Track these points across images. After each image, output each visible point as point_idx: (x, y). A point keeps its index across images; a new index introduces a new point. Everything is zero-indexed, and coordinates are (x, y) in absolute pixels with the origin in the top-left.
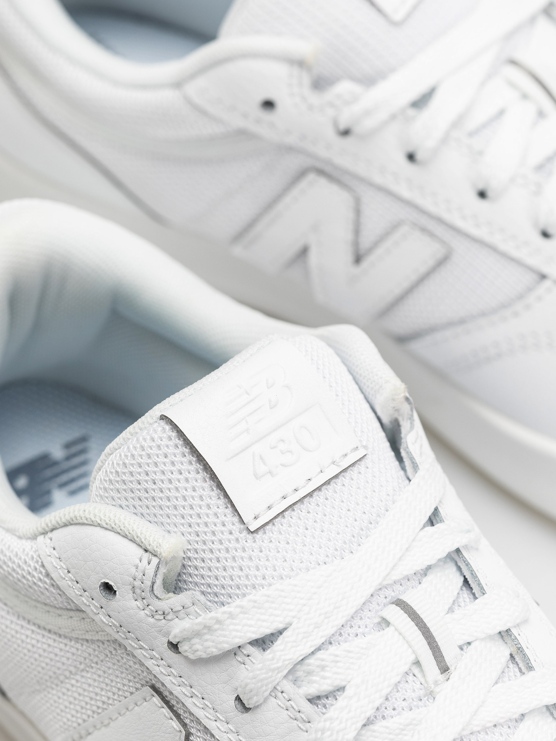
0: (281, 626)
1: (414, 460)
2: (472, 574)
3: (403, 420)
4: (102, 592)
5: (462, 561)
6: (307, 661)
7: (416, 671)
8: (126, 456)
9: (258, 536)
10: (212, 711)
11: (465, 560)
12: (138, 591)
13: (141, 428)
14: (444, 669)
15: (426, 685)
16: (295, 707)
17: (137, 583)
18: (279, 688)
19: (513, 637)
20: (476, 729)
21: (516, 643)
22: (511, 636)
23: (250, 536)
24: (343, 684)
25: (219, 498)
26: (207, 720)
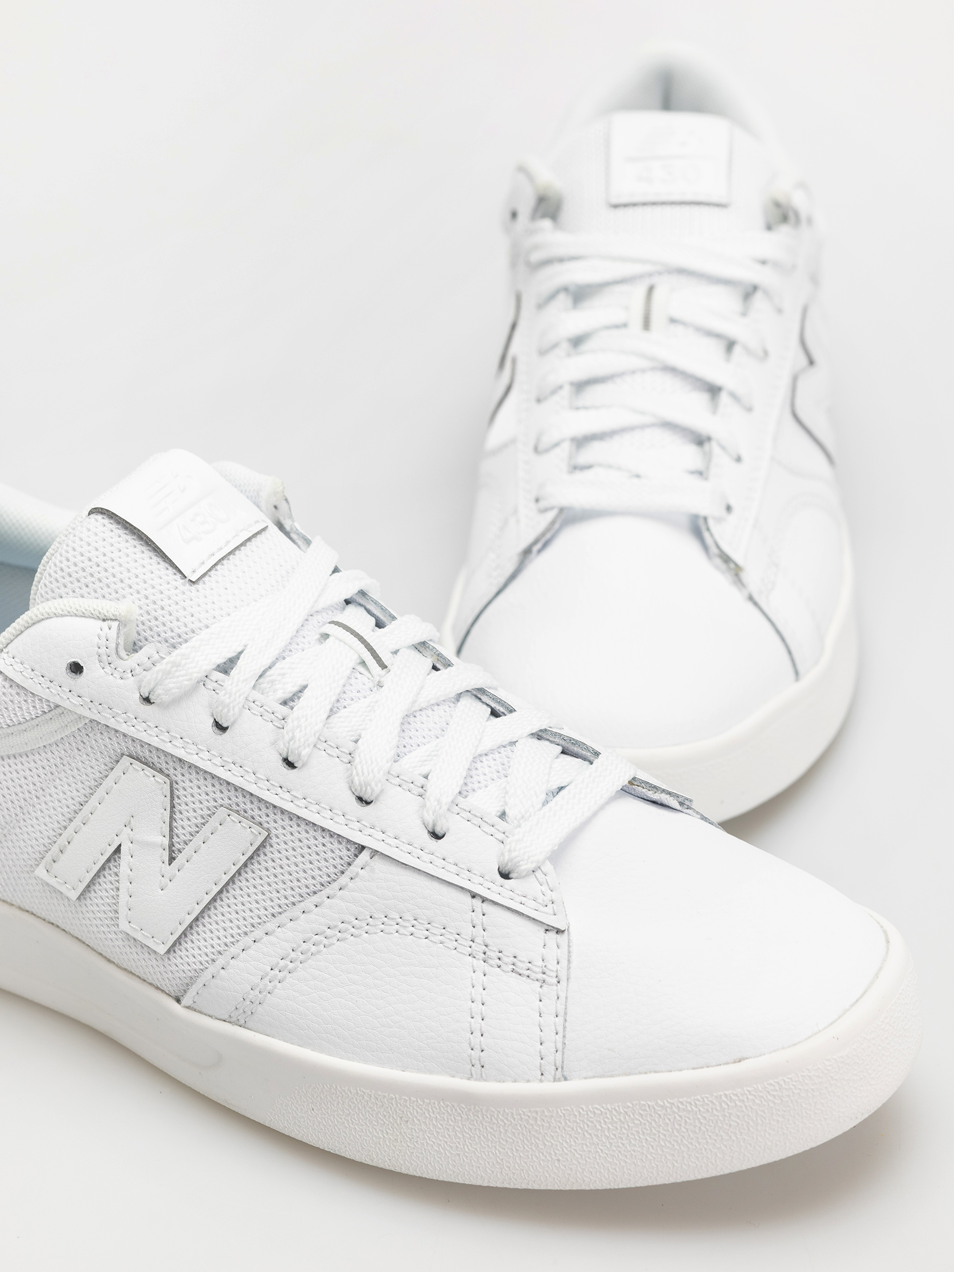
0: (239, 650)
1: (306, 538)
2: (382, 609)
3: (285, 519)
4: (68, 674)
5: (371, 602)
6: (268, 673)
7: (361, 669)
8: (61, 562)
9: (200, 586)
10: (192, 746)
11: (373, 599)
12: (105, 658)
13: (74, 528)
14: (383, 666)
15: (372, 678)
16: (269, 710)
17: (103, 650)
18: (250, 699)
19: (431, 647)
20: (423, 705)
21: (435, 651)
22: (429, 647)
23: (194, 587)
24: (305, 683)
25: (159, 563)
26: (189, 756)
